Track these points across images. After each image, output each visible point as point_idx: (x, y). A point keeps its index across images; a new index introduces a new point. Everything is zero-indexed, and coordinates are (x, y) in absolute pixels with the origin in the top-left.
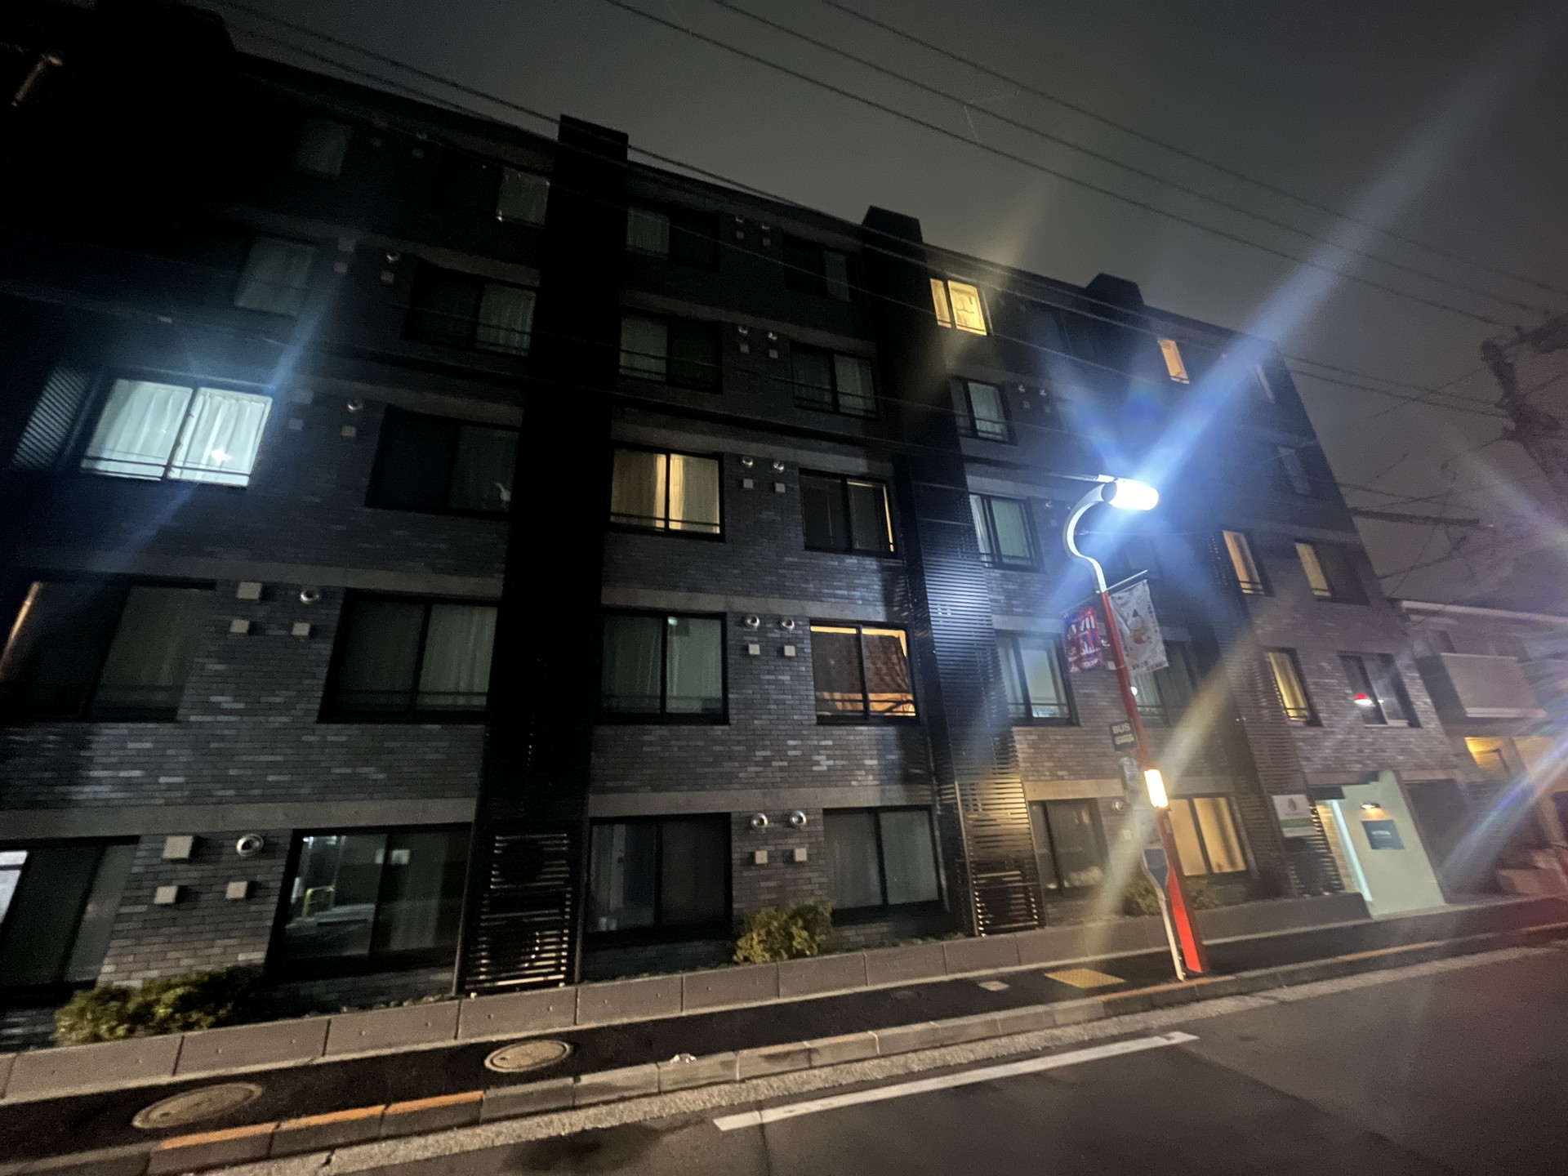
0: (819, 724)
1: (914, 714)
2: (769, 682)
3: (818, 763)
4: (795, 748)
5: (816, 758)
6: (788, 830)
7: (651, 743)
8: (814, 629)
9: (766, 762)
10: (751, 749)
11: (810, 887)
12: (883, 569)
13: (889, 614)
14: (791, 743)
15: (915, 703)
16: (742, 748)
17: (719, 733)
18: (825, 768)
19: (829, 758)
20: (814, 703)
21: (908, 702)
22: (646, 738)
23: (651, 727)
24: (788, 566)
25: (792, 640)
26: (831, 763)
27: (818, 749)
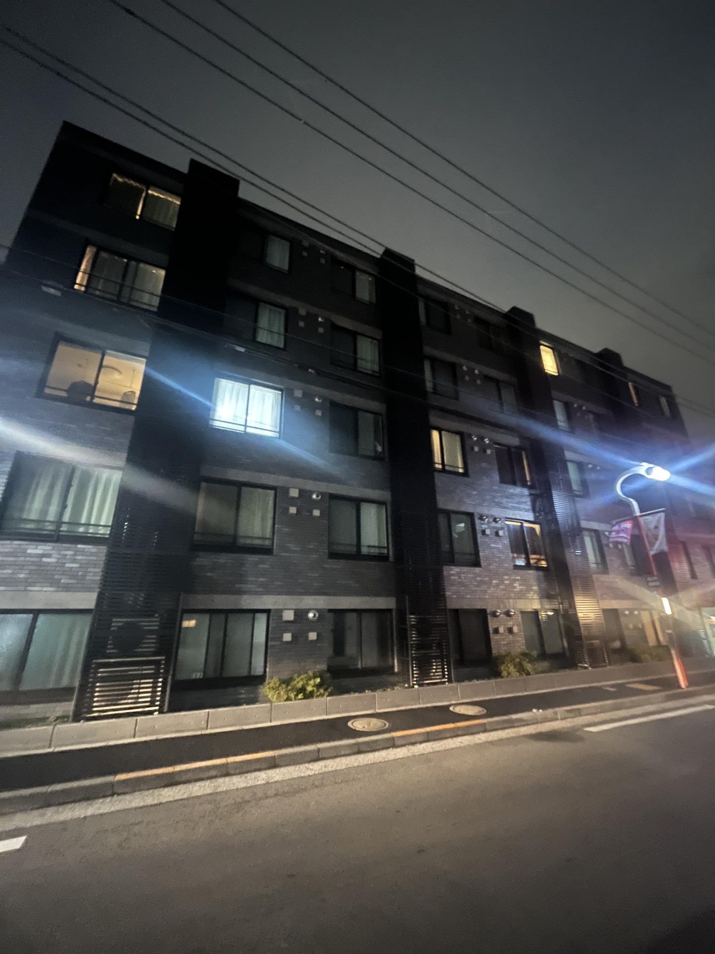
0: (514, 569)
1: (546, 566)
2: (494, 548)
3: (515, 587)
4: (507, 580)
5: (515, 585)
6: (508, 618)
7: (453, 575)
8: (507, 523)
9: (497, 585)
10: (491, 580)
11: (519, 644)
12: (531, 495)
13: (536, 517)
14: (506, 577)
15: (546, 560)
16: (487, 579)
17: (478, 571)
18: (518, 590)
19: (520, 585)
20: (511, 559)
21: (543, 560)
22: (452, 572)
23: (452, 567)
24: (495, 491)
25: (502, 529)
26: (521, 587)
27: (516, 580)
